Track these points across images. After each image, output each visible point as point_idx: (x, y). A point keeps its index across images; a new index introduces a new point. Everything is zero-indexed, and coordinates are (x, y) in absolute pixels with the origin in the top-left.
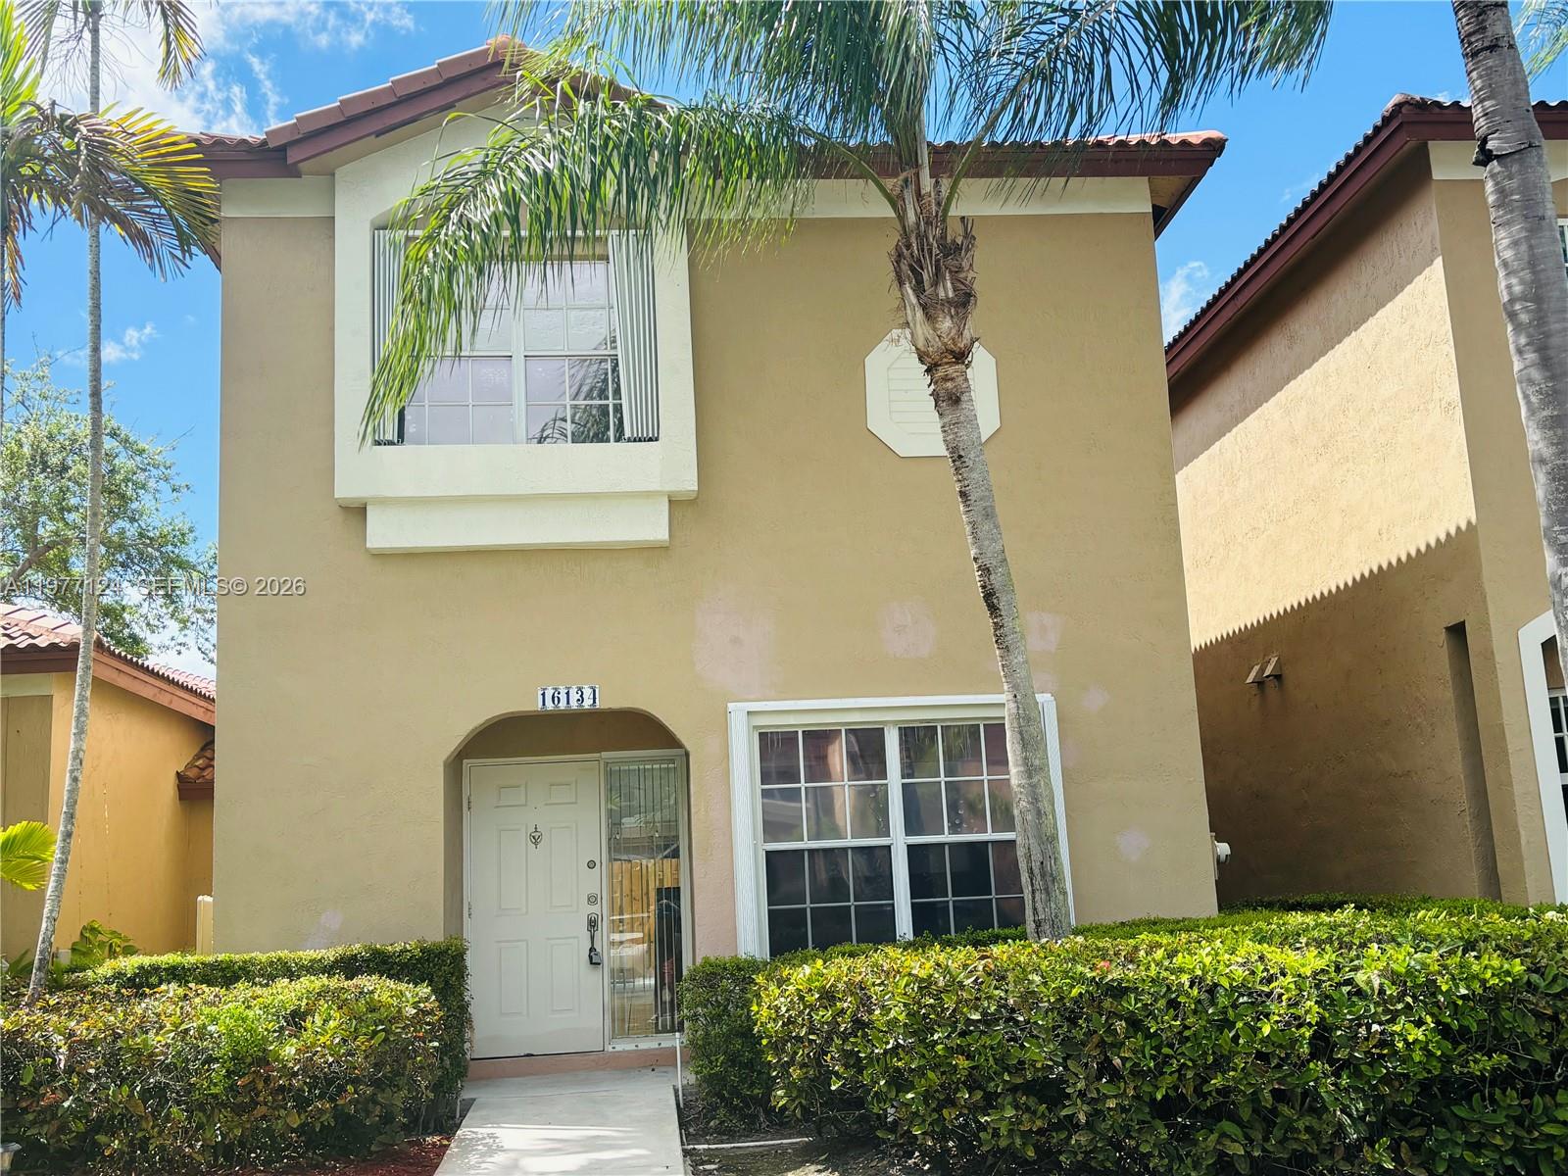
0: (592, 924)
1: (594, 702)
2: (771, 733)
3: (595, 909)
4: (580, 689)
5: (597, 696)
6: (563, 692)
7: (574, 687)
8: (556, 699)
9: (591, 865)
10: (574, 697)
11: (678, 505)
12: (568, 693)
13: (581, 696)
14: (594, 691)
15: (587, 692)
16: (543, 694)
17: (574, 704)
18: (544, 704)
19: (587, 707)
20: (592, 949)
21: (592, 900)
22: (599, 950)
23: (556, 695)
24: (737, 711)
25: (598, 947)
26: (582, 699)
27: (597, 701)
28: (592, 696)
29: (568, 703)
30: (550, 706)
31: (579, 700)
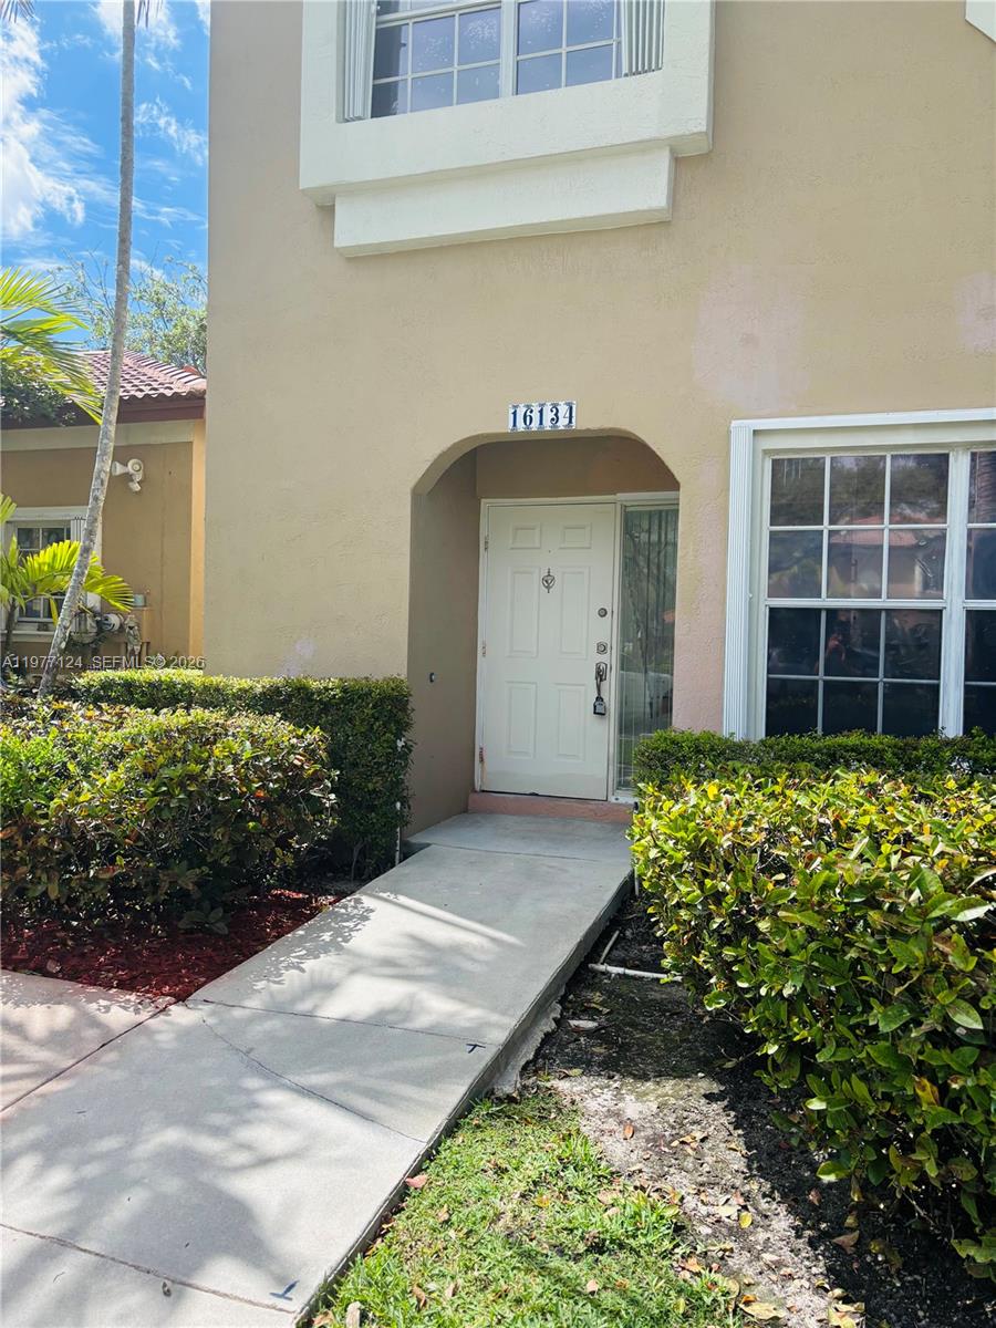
0: (600, 675)
1: (570, 421)
2: (790, 460)
3: (604, 658)
4: (555, 406)
5: (574, 414)
6: (536, 409)
7: (548, 404)
8: (528, 418)
9: (603, 613)
10: (548, 415)
11: (686, 163)
12: (541, 412)
13: (556, 415)
14: (571, 409)
15: (563, 410)
16: (515, 413)
17: (547, 425)
18: (515, 425)
19: (562, 428)
20: (599, 699)
21: (602, 648)
22: (606, 699)
23: (528, 413)
24: (741, 430)
25: (605, 695)
26: (556, 419)
27: (573, 420)
28: (568, 415)
29: (541, 423)
30: (521, 426)
31: (553, 419)
